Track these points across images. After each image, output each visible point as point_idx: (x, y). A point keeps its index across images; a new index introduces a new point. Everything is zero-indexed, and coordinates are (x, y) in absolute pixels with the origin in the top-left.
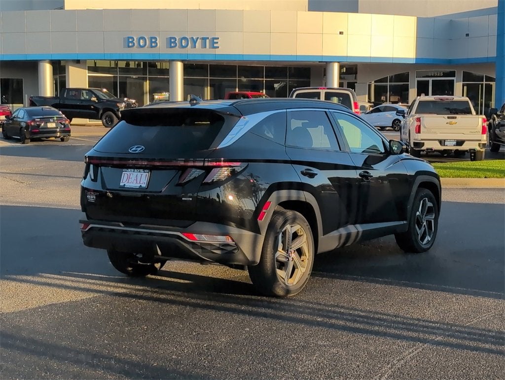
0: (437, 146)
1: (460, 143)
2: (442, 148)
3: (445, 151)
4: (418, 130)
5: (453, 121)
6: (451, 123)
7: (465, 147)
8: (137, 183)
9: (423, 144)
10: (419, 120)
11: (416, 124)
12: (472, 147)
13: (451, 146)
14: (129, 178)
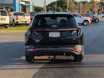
0: (21, 23)
1: (26, 22)
2: (22, 23)
3: (23, 24)
4: (17, 19)
5: (24, 17)
6: (24, 18)
7: (27, 23)
8: (56, 36)
9: (18, 22)
10: (17, 17)
11: (16, 18)
12: (28, 23)
13: (24, 23)
14: (52, 35)
